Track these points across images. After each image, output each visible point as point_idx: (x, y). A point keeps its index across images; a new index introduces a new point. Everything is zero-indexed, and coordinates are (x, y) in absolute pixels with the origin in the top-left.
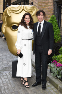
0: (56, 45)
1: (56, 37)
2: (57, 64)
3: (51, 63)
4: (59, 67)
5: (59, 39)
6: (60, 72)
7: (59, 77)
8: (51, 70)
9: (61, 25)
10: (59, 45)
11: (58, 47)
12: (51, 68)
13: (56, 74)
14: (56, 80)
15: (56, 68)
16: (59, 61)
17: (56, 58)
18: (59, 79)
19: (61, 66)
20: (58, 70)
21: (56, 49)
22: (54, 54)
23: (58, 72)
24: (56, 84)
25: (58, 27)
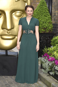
0: (47, 35)
1: (47, 25)
2: (49, 58)
3: (41, 57)
4: (51, 62)
5: (50, 28)
6: (52, 68)
7: (51, 73)
8: (41, 65)
9: (53, 11)
10: (51, 35)
11: (50, 37)
12: (42, 63)
13: (48, 70)
14: (48, 77)
15: (48, 62)
16: (51, 54)
17: (48, 51)
18: (52, 76)
19: (54, 61)
20: (50, 65)
21: (47, 40)
22: (44, 46)
23: (50, 67)
24: (48, 82)
25: (49, 14)
